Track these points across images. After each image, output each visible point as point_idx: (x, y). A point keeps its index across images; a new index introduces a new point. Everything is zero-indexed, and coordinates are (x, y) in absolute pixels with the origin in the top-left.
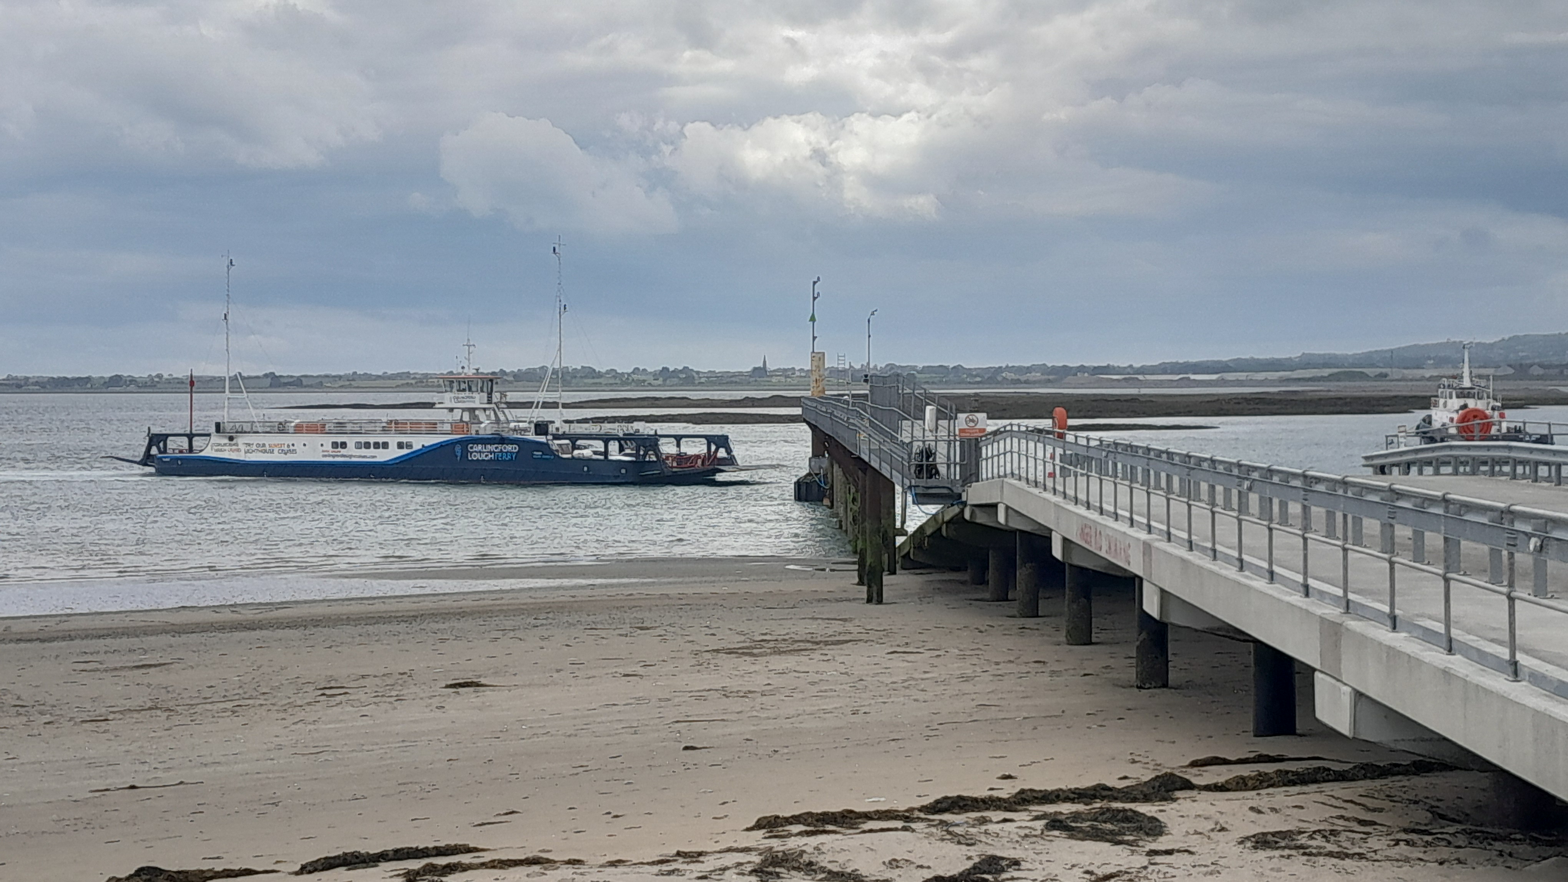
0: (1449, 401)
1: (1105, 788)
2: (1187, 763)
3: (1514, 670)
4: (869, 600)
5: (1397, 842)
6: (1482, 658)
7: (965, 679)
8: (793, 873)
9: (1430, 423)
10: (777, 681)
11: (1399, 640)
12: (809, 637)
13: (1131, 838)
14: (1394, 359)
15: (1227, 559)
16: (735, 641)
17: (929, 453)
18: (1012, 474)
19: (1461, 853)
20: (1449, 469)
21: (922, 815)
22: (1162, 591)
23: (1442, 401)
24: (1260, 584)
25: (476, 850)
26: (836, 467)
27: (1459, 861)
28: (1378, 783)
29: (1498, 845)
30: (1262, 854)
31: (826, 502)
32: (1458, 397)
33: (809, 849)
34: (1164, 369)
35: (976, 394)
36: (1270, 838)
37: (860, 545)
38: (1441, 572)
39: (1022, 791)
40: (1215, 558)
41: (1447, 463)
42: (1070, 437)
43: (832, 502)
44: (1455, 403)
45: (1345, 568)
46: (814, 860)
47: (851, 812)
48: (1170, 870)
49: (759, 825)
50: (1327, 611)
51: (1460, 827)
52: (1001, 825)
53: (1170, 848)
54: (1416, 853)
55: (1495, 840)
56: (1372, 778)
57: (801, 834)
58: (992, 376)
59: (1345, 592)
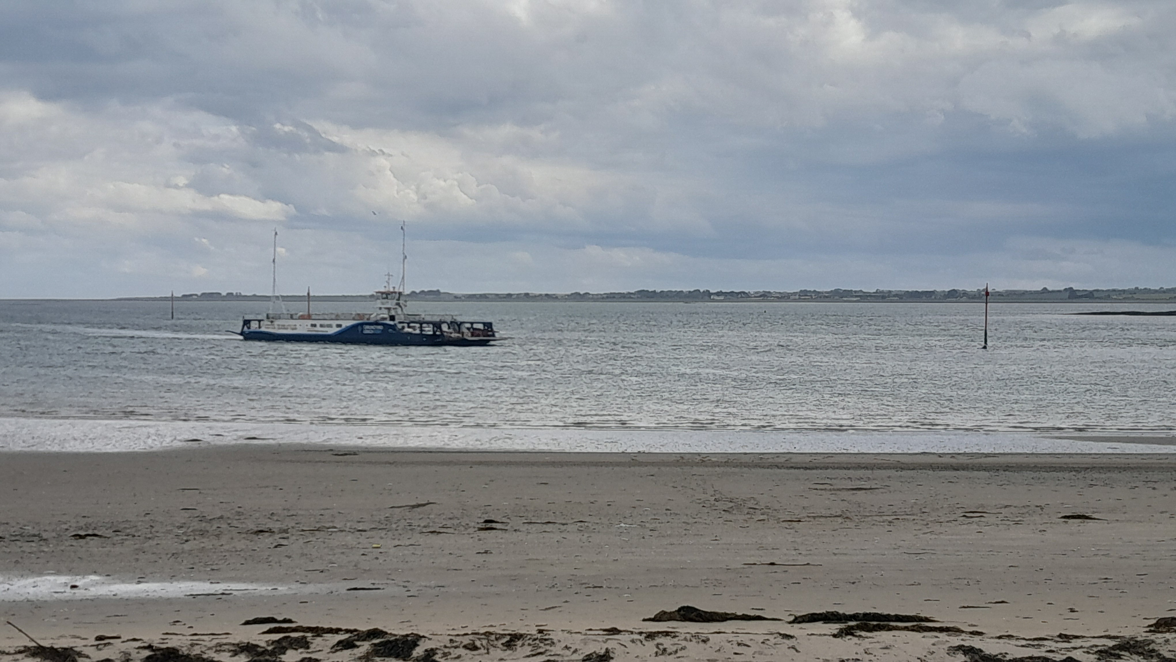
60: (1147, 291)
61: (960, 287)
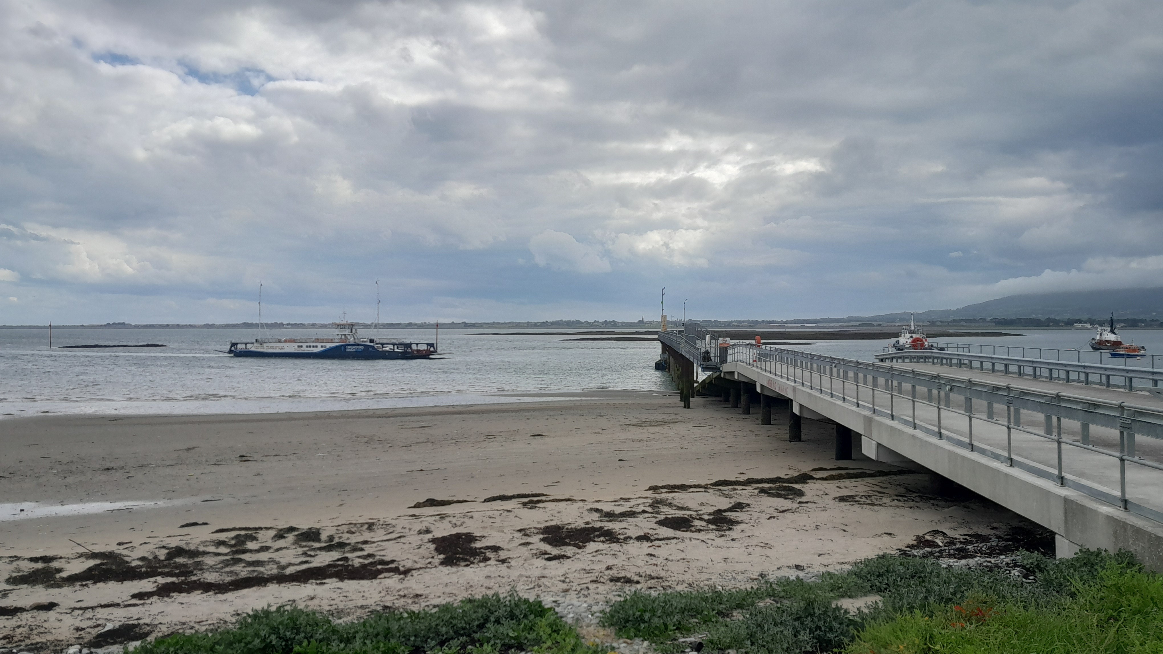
0: (906, 335)
1: (780, 478)
2: (811, 470)
3: (940, 435)
4: (685, 407)
5: (894, 500)
6: (927, 431)
7: (723, 437)
8: (664, 507)
9: (899, 343)
10: (652, 436)
11: (895, 424)
12: (663, 420)
13: (792, 497)
14: (883, 318)
15: (826, 393)
16: (634, 421)
17: (707, 353)
18: (740, 361)
19: (918, 504)
20: (908, 360)
21: (711, 487)
22: (800, 405)
23: (903, 335)
24: (840, 403)
25: (546, 495)
26: (671, 358)
27: (918, 507)
28: (885, 478)
29: (932, 501)
30: (842, 504)
31: (667, 370)
32: (909, 333)
33: (670, 498)
34: (795, 322)
35: (726, 331)
36: (845, 498)
37: (681, 387)
38: (911, 398)
39: (749, 479)
40: (821, 392)
41: (907, 358)
42: (763, 347)
43: (669, 370)
44: (908, 335)
45: (873, 397)
46: (672, 502)
47: (684, 485)
48: (808, 509)
49: (650, 489)
50: (866, 413)
51: (917, 495)
52: (742, 491)
53: (807, 501)
54: (901, 504)
55: (931, 500)
56: (883, 476)
57: (666, 492)
58: (729, 324)
59: (873, 406)
60: (498, 323)
61: (413, 321)
